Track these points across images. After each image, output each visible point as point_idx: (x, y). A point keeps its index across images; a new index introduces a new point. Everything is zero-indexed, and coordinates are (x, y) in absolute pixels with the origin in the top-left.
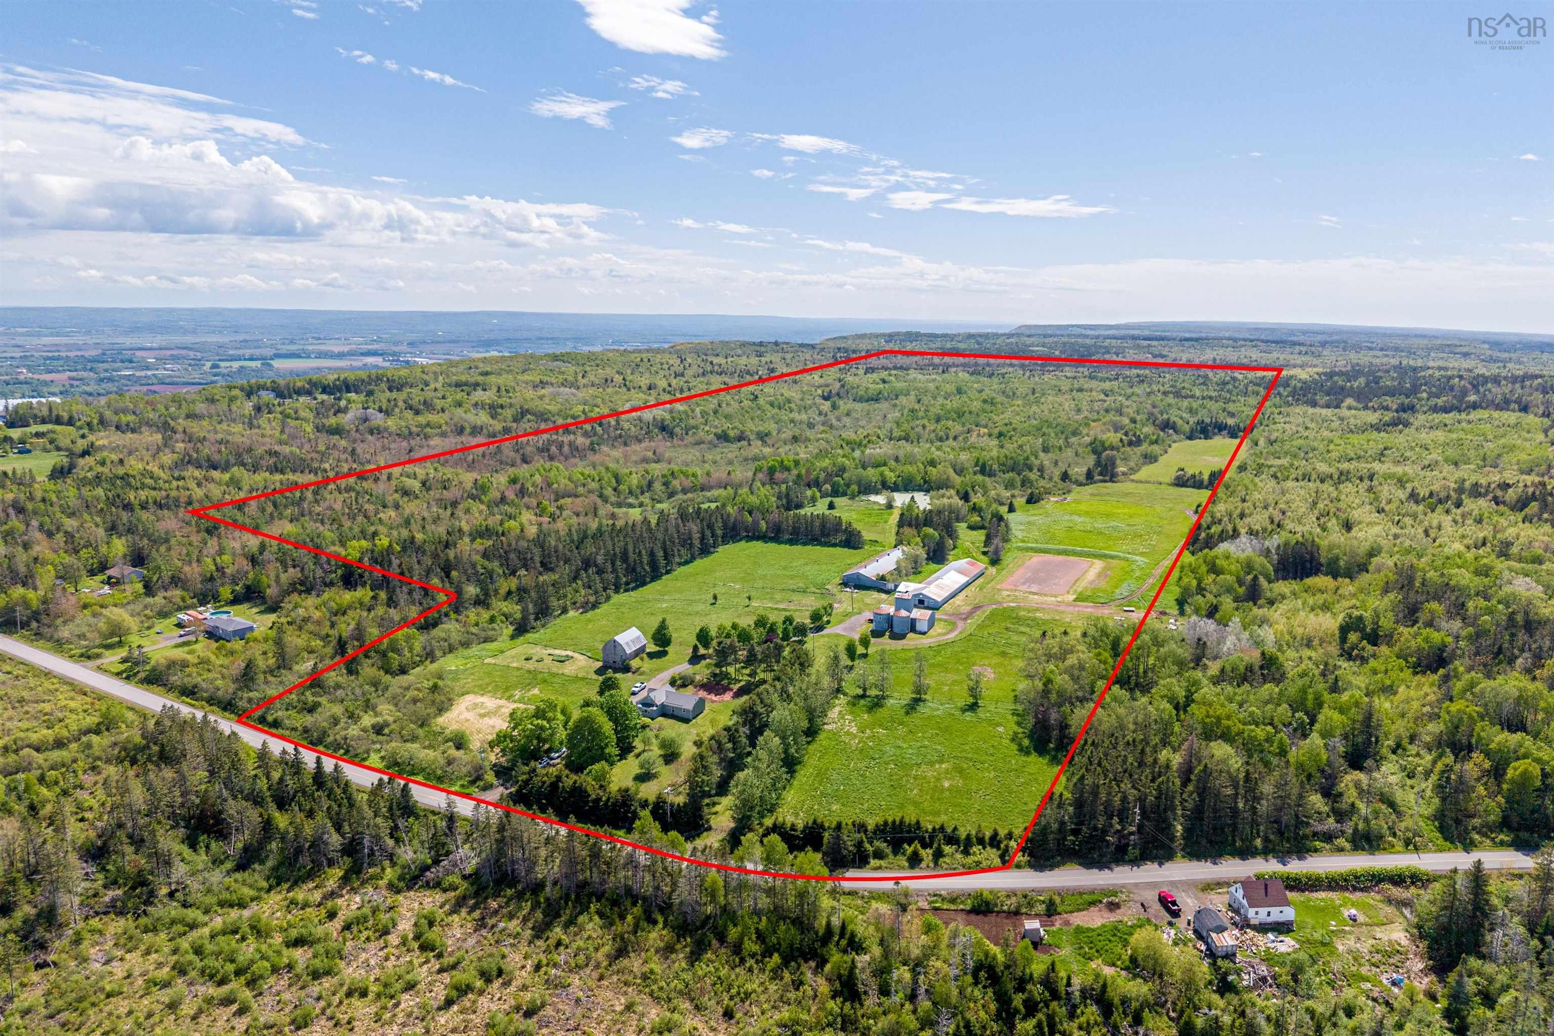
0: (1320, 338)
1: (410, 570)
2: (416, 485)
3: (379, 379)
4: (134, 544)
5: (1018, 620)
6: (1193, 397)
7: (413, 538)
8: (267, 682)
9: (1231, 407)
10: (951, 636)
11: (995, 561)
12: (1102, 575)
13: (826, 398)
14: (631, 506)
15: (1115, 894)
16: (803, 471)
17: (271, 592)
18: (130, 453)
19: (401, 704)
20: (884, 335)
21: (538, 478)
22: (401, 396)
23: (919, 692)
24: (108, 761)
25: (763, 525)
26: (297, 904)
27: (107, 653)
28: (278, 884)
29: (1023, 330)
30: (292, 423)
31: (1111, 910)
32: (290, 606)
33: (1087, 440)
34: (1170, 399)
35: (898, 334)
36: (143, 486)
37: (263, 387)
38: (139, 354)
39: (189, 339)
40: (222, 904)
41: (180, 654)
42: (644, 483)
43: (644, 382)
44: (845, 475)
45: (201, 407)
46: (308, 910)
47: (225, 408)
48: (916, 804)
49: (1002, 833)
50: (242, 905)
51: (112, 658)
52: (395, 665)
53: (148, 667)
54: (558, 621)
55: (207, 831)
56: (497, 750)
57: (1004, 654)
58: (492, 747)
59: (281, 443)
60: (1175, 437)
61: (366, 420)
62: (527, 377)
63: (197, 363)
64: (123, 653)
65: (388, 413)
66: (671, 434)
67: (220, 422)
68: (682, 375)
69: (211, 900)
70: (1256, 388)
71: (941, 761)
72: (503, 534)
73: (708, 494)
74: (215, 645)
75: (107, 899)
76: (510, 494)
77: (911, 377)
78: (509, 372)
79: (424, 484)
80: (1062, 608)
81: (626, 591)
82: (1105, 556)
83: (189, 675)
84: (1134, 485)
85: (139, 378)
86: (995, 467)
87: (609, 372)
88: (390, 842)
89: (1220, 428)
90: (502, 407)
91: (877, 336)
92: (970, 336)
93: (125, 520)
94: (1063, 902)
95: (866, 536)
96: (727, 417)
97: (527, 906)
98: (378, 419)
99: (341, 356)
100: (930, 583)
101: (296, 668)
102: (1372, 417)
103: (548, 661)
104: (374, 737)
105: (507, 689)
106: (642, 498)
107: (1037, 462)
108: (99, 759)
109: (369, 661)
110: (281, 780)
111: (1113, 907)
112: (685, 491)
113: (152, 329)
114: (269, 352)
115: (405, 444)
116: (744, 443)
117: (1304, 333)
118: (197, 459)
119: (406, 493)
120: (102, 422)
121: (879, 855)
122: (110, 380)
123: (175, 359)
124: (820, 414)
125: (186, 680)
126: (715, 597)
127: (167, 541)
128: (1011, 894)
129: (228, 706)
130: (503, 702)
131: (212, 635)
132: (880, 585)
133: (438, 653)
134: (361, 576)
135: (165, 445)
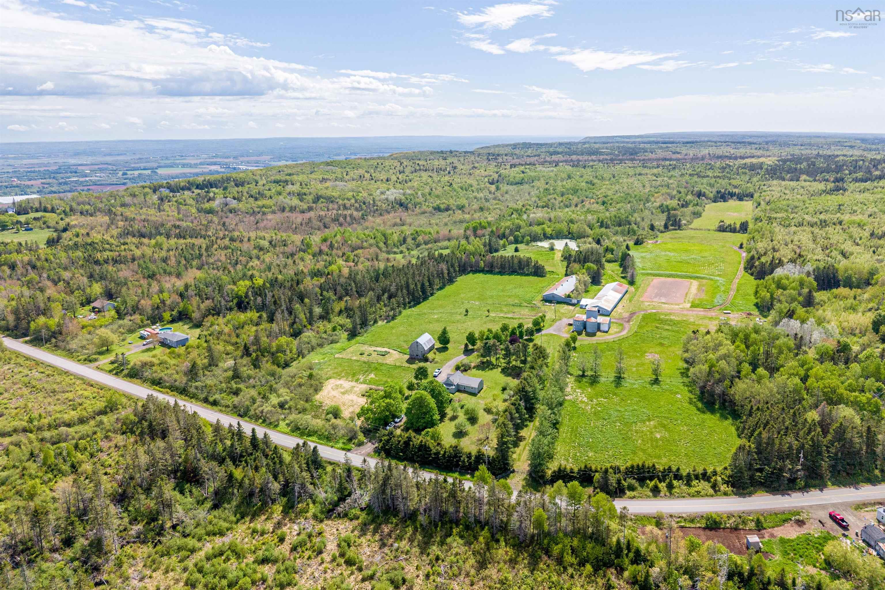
0: (764, 139)
1: (280, 298)
2: (265, 244)
3: (228, 179)
4: (106, 287)
5: (662, 321)
6: (708, 176)
7: (277, 278)
8: (204, 375)
9: (734, 182)
10: (624, 333)
11: (632, 283)
12: (700, 289)
13: (492, 183)
14: (395, 253)
15: (798, 514)
16: (494, 229)
17: (196, 315)
18: (92, 229)
19: (292, 388)
20: (511, 145)
21: (339, 237)
22: (245, 189)
23: (620, 373)
24: (115, 432)
25: (482, 264)
26: (257, 532)
27: (101, 357)
28: (243, 518)
29: (587, 140)
30: (183, 207)
31: (800, 526)
32: (208, 324)
33: (658, 204)
34: (695, 178)
35: (519, 144)
36: (105, 250)
37: (161, 186)
38: (80, 168)
39: (108, 159)
40: (208, 534)
41: (146, 357)
42: (402, 239)
43: (383, 176)
44: (521, 231)
45: (128, 200)
46: (265, 536)
47: (143, 199)
48: (644, 451)
49: (710, 470)
50: (221, 534)
51: (105, 361)
52: (282, 362)
53: (129, 367)
54: (373, 328)
55: (189, 481)
56: (362, 419)
57: (662, 345)
58: (359, 417)
59: (179, 220)
60: (706, 201)
61: (226, 205)
62: (313, 176)
63: (114, 172)
64: (111, 357)
65: (239, 200)
66: (407, 208)
67: (141, 208)
68: (404, 172)
69: (200, 531)
70: (744, 170)
71: (649, 420)
72: (328, 274)
73: (439, 244)
74: (168, 351)
75: (133, 532)
76: (325, 248)
77: (538, 169)
78: (303, 173)
79: (270, 242)
80: (685, 313)
81: (410, 307)
82: (697, 277)
83: (156, 372)
84: (693, 232)
85: (82, 182)
86: (609, 222)
87: (361, 171)
88: (311, 487)
89: (732, 195)
90: (305, 194)
91: (507, 145)
92: (561, 144)
93: (98, 271)
94: (766, 520)
95: (547, 268)
96: (438, 196)
97: (410, 530)
98: (234, 204)
99: (196, 166)
100: (599, 299)
101: (221, 364)
102: (821, 186)
103: (374, 355)
104: (279, 410)
105: (354, 375)
106: (401, 248)
107: (633, 219)
108: (109, 431)
109: (265, 359)
110: (232, 445)
111: (800, 523)
112: (426, 243)
113: (85, 153)
114: (155, 165)
115: (252, 218)
116: (451, 212)
117: (751, 137)
118: (132, 232)
119: (261, 249)
120: (71, 210)
121: (632, 488)
122: (65, 183)
123: (101, 170)
124: (490, 193)
125: (154, 375)
126: (467, 311)
127: (126, 284)
128: (730, 516)
129: (183, 391)
130: (354, 384)
131: (164, 344)
132: (566, 301)
133: (306, 352)
134: (248, 303)
135: (112, 223)
